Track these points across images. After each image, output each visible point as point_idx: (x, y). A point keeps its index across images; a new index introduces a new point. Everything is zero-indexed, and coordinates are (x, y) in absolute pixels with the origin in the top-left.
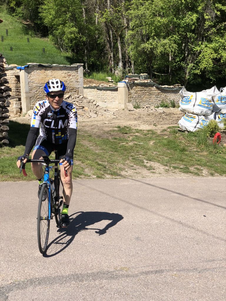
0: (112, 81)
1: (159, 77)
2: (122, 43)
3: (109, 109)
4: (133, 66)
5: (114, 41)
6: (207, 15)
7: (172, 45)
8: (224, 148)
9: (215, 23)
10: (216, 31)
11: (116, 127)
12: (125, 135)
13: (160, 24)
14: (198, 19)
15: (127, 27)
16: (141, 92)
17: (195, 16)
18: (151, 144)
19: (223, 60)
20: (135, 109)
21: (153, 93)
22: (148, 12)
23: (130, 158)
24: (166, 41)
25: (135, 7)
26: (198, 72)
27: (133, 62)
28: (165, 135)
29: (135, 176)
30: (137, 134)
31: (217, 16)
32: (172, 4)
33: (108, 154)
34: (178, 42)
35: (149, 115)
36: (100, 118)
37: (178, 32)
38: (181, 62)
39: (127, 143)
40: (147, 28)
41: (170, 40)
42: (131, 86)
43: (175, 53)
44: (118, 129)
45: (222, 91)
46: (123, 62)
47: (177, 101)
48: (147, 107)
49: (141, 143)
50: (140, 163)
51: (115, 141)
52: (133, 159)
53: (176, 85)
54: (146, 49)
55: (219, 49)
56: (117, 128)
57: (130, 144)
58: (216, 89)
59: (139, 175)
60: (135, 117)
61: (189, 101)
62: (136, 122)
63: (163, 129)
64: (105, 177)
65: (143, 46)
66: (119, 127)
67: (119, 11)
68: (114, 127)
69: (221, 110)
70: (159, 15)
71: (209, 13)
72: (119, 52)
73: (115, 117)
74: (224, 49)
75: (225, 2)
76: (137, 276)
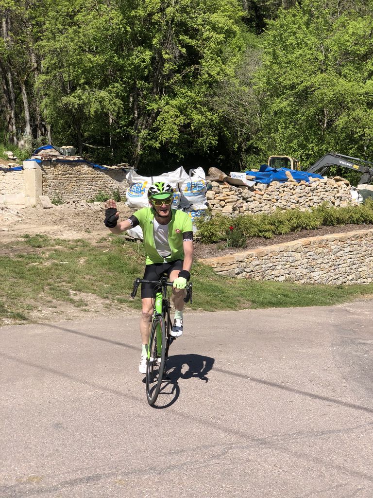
0: (15, 157)
1: (93, 151)
2: (30, 94)
3: (9, 207)
4: (49, 133)
5: (15, 91)
6: (166, 53)
7: (114, 101)
8: (198, 265)
9: (179, 66)
10: (182, 79)
11: (21, 237)
12: (38, 249)
13: (91, 66)
14: (153, 59)
15: (37, 68)
16: (64, 176)
17: (148, 54)
18: (82, 263)
19: (194, 126)
20: (54, 205)
21: (84, 178)
22: (72, 44)
23: (47, 288)
24: (103, 94)
25: (50, 35)
27: (49, 127)
28: (104, 247)
29: (54, 318)
30: (57, 247)
31: (181, 56)
32: (110, 33)
33: (8, 282)
34: (121, 94)
35: (78, 215)
37: (122, 79)
38: (128, 127)
39: (41, 263)
40: (71, 71)
41: (110, 92)
43: (119, 113)
44: (26, 239)
45: (192, 175)
46: (31, 126)
47: (123, 191)
48: (74, 202)
49: (65, 263)
50: (64, 296)
51: (20, 260)
52: (51, 289)
53: (121, 165)
54: (71, 106)
55: (187, 107)
56: (24, 237)
57: (46, 264)
58: (184, 172)
59: (61, 316)
60: (54, 218)
61: (142, 191)
62: (55, 228)
63: (101, 237)
64: (3, 322)
65: (65, 99)
66: (27, 236)
67: (23, 42)
68: (18, 237)
69: (192, 204)
70: (90, 51)
71: (169, 49)
72: (25, 108)
73: (20, 219)
74: (196, 108)
75: (194, 33)
76: (56, 489)
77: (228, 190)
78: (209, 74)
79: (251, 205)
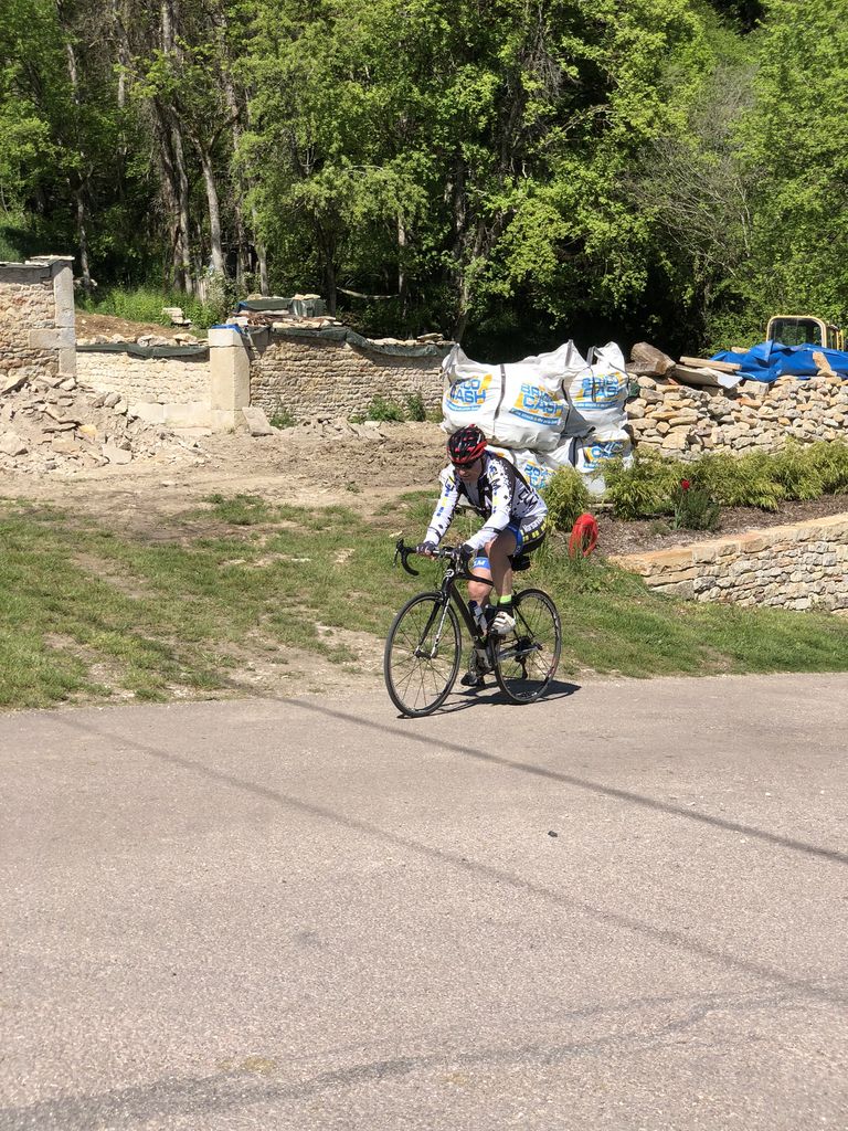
0: (188, 321)
1: (360, 306)
2: (221, 178)
3: (176, 431)
4: (263, 265)
5: (190, 170)
6: (531, 78)
7: (408, 190)
8: (609, 570)
9: (561, 110)
10: (567, 137)
11: (205, 500)
12: (242, 527)
13: (361, 110)
14: (499, 92)
15: (238, 117)
16: (298, 363)
17: (487, 82)
18: (342, 561)
19: (592, 247)
20: (274, 429)
21: (343, 368)
22: (314, 62)
23: (265, 618)
24: (385, 173)
25: (267, 44)
26: (503, 287)
27: (262, 250)
28: (391, 525)
29: (284, 687)
30: (285, 524)
31: (567, 83)
32: (403, 34)
33: (178, 603)
34: (428, 177)
35: (329, 450)
36: (142, 465)
37: (428, 139)
38: (440, 252)
39: (250, 560)
40: (313, 123)
41: (399, 170)
42: (258, 341)
43: (417, 217)
44: (215, 506)
45: (595, 360)
46: (224, 249)
47: (432, 396)
48: (320, 421)
49: (303, 560)
50: (304, 637)
51: (202, 551)
52: (274, 620)
53: (428, 338)
54: (312, 203)
55: (577, 204)
56: (211, 501)
57: (261, 563)
58: (576, 354)
59: (298, 682)
60: (277, 458)
61: (480, 397)
62: (280, 479)
63: (383, 501)
64: (171, 694)
65: (299, 189)
66: (217, 499)
67: (207, 59)
68: (197, 500)
69: (594, 429)
70: (358, 76)
71: (538, 70)
72: (211, 210)
73: (201, 460)
74: (596, 204)
75: (594, 32)
76: (309, 1090)
77: (677, 396)
78: (628, 125)
79: (730, 431)
